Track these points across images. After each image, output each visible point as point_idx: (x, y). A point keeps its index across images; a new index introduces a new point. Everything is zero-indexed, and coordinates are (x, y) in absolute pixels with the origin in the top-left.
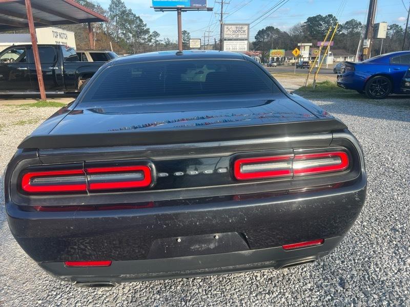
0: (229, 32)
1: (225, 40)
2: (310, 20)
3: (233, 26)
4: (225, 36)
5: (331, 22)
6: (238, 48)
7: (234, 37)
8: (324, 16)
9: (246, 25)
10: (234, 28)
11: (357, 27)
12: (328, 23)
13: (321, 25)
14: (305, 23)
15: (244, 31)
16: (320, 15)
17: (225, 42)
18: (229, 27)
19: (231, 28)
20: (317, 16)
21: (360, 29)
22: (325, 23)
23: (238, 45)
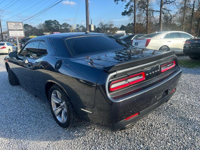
0: (11, 26)
1: (10, 30)
2: (46, 22)
3: (13, 23)
4: (9, 28)
5: (57, 23)
6: (18, 34)
7: (15, 29)
8: (53, 21)
9: (21, 22)
10: (14, 24)
11: (68, 26)
12: (55, 24)
13: (52, 25)
14: (44, 23)
15: (20, 26)
16: (51, 20)
17: (9, 31)
18: (11, 23)
19: (12, 24)
20: (50, 20)
21: (69, 27)
22: (54, 24)
23: (18, 33)
